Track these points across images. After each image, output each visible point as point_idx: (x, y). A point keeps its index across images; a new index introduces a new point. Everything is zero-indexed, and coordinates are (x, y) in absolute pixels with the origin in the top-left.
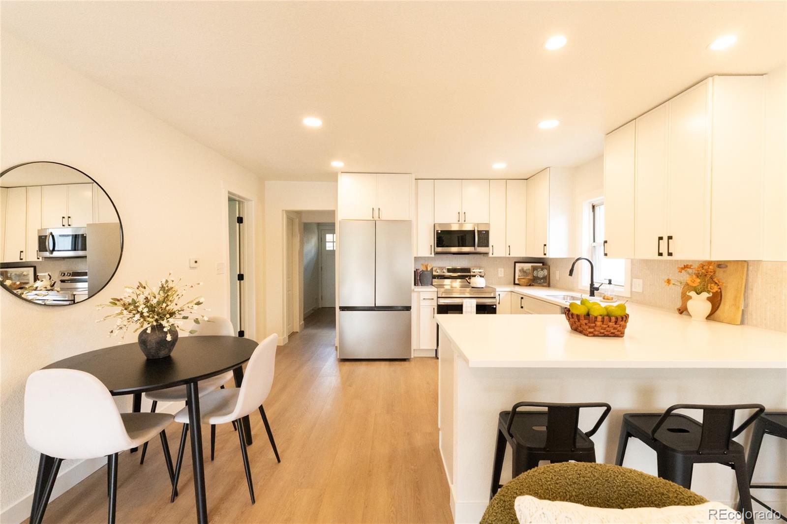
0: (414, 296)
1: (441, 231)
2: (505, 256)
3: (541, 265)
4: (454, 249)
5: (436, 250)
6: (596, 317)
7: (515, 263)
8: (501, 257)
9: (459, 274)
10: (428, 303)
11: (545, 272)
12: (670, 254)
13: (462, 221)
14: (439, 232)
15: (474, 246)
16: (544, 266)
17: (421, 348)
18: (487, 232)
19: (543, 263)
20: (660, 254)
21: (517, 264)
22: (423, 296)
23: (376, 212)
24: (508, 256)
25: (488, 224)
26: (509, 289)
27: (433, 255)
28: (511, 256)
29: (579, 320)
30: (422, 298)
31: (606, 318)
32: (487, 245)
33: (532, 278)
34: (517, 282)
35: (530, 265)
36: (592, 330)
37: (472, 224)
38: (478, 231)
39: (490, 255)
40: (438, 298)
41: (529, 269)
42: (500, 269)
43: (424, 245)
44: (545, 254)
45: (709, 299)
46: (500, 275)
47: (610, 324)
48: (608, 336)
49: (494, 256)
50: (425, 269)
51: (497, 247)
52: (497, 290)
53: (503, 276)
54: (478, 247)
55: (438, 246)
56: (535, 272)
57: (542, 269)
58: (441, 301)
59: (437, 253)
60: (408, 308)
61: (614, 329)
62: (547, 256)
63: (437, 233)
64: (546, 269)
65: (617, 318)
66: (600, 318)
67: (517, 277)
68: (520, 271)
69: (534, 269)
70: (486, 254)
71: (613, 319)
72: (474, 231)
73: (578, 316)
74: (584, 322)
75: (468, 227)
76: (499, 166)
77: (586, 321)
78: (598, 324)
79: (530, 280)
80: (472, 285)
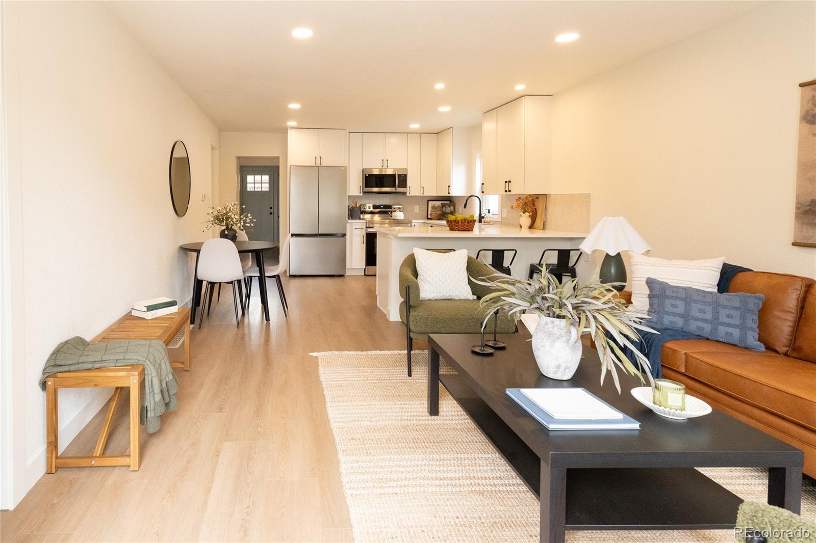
0: (348, 226)
1: (369, 175)
2: (419, 195)
3: (449, 202)
4: (376, 189)
5: (364, 190)
6: (459, 221)
7: (428, 201)
8: (417, 196)
9: (379, 210)
10: (358, 232)
11: (452, 208)
12: (510, 191)
13: (385, 166)
14: (367, 175)
15: (395, 187)
16: (451, 204)
17: (354, 267)
18: (406, 176)
19: (450, 201)
20: (506, 191)
21: (429, 202)
22: (355, 226)
23: (318, 159)
24: (422, 195)
25: (406, 169)
26: (422, 221)
27: (362, 194)
28: (424, 195)
29: (451, 223)
30: (354, 228)
31: (463, 221)
32: (406, 187)
33: (441, 213)
34: (429, 217)
35: (440, 202)
36: (457, 228)
37: (393, 170)
38: (398, 175)
39: (408, 194)
40: (366, 227)
41: (439, 206)
42: (415, 206)
43: (355, 186)
44: (449, 193)
45: (530, 216)
46: (415, 212)
47: (466, 224)
48: (465, 231)
49: (411, 195)
50: (354, 206)
51: (413, 188)
52: (413, 221)
53: (418, 211)
54: (398, 187)
55: (365, 187)
56: (444, 208)
57: (449, 206)
58: (369, 230)
59: (364, 193)
60: (344, 235)
61: (468, 226)
62: (451, 195)
63: (366, 176)
64: (452, 205)
65: (468, 221)
66: (460, 221)
67: (429, 212)
68: (432, 207)
69: (443, 205)
70: (405, 193)
71: (467, 222)
72: (395, 175)
73: (451, 221)
74: (453, 223)
75: (390, 172)
76: (415, 126)
77: (455, 223)
78: (460, 224)
79: (440, 214)
80: (393, 218)
